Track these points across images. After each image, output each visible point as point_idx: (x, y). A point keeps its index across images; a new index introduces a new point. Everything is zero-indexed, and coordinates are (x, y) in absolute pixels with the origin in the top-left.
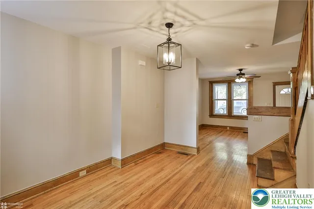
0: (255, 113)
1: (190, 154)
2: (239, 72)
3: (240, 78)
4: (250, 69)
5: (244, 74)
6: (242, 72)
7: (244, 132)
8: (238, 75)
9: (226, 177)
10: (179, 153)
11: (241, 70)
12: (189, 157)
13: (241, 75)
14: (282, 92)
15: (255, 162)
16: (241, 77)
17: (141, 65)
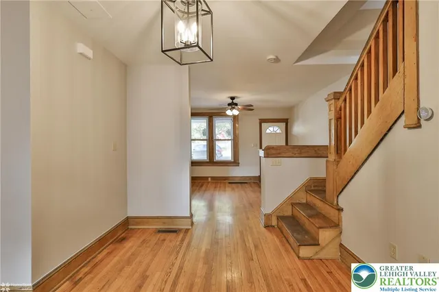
0: (274, 154)
1: (180, 230)
2: (230, 101)
3: (232, 109)
4: (244, 98)
5: (236, 104)
6: (235, 101)
7: (230, 183)
8: (229, 105)
9: (255, 257)
10: (160, 231)
11: (233, 98)
12: (181, 235)
13: (233, 105)
14: (268, 131)
15: (274, 222)
16: (234, 108)
17: (81, 54)
